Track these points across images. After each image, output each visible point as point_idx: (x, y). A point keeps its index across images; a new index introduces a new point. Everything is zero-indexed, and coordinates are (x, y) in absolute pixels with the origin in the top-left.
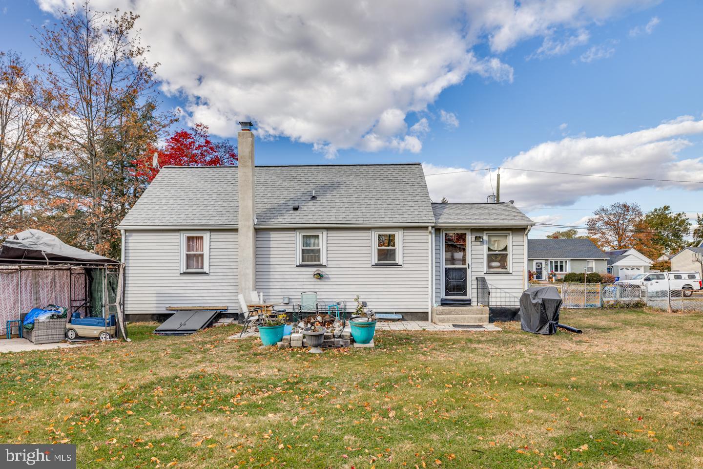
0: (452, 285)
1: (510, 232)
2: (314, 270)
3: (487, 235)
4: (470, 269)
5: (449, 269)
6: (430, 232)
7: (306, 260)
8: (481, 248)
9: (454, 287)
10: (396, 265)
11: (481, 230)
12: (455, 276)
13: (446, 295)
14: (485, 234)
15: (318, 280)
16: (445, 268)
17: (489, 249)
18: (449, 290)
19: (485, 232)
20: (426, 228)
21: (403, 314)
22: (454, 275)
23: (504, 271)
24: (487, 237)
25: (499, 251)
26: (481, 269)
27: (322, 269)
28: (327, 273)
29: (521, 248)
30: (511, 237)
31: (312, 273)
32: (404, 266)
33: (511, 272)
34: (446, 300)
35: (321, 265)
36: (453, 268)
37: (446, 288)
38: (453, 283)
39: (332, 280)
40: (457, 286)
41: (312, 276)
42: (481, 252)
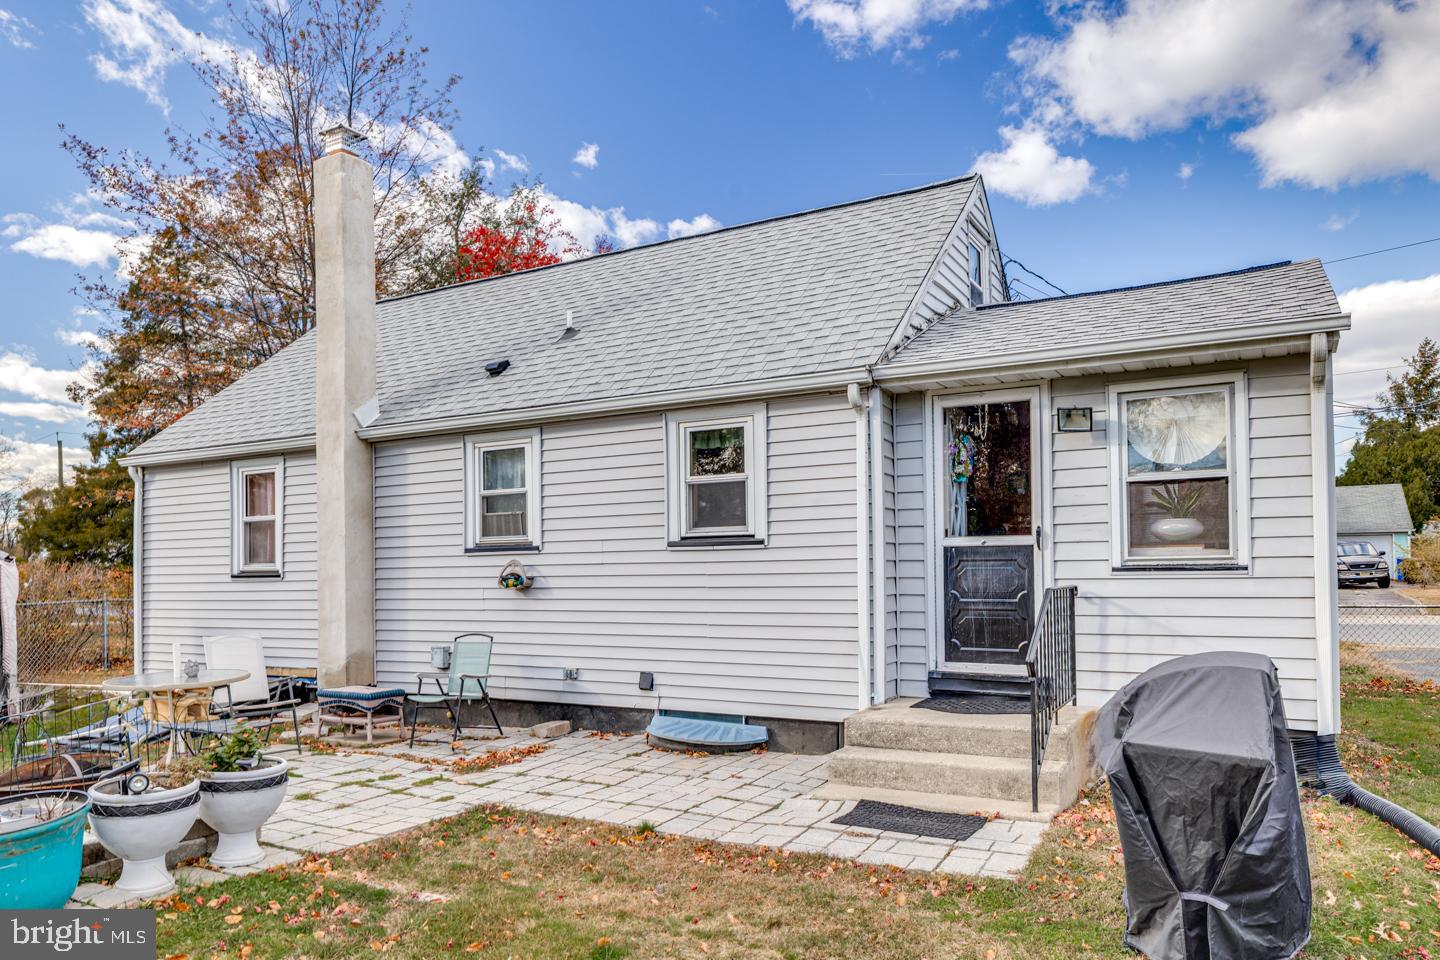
0: (971, 616)
1: (1239, 379)
2: (500, 563)
3: (1125, 398)
4: (1048, 553)
5: (960, 550)
6: (858, 408)
7: (495, 532)
8: (1095, 457)
9: (980, 624)
10: (749, 540)
11: (1096, 380)
12: (986, 581)
13: (948, 658)
14: (1113, 397)
15: (521, 596)
16: (946, 550)
17: (1137, 464)
18: (960, 636)
19: (1113, 391)
20: (837, 393)
21: (774, 726)
22: (981, 578)
23: (1214, 556)
24: (1124, 407)
25: (1185, 468)
26: (1098, 551)
27: (524, 559)
28: (544, 571)
29: (1297, 446)
30: (1241, 399)
31: (497, 572)
32: (774, 542)
33: (1243, 560)
34: (947, 677)
35: (529, 547)
36: (974, 550)
37: (950, 632)
38: (977, 609)
39: (556, 594)
40: (994, 622)
41: (495, 583)
42: (1098, 477)
